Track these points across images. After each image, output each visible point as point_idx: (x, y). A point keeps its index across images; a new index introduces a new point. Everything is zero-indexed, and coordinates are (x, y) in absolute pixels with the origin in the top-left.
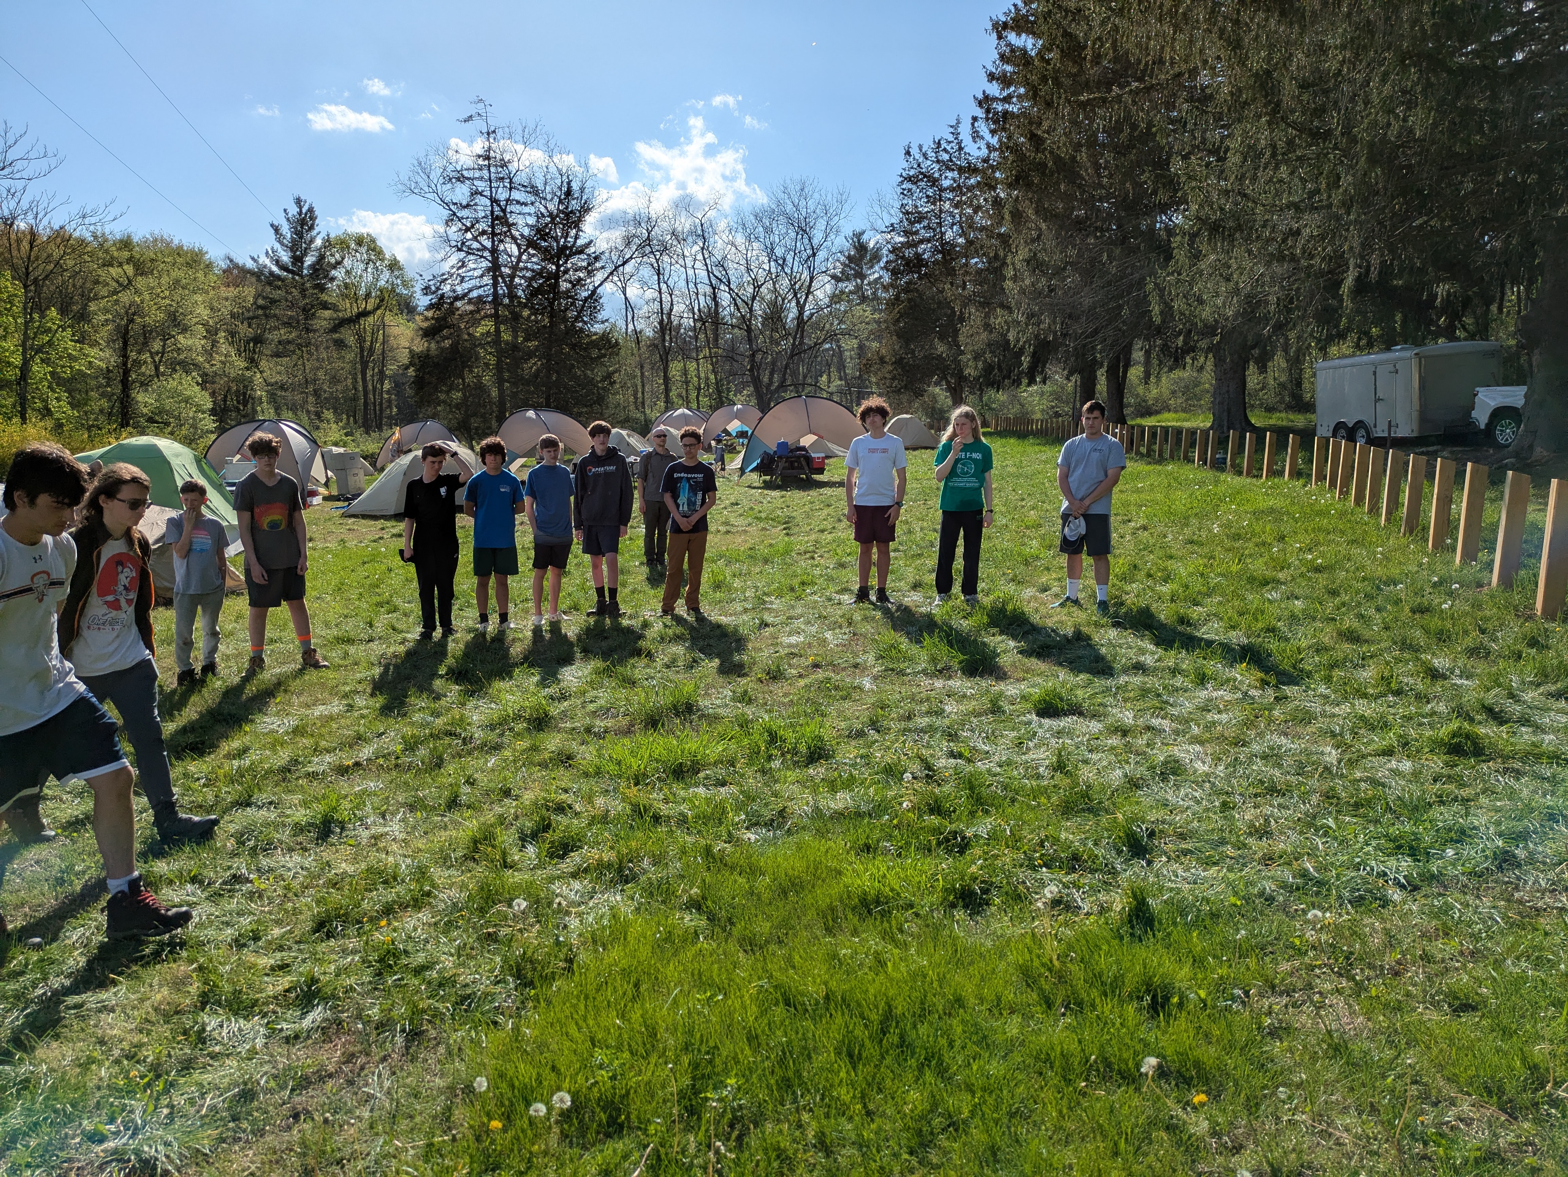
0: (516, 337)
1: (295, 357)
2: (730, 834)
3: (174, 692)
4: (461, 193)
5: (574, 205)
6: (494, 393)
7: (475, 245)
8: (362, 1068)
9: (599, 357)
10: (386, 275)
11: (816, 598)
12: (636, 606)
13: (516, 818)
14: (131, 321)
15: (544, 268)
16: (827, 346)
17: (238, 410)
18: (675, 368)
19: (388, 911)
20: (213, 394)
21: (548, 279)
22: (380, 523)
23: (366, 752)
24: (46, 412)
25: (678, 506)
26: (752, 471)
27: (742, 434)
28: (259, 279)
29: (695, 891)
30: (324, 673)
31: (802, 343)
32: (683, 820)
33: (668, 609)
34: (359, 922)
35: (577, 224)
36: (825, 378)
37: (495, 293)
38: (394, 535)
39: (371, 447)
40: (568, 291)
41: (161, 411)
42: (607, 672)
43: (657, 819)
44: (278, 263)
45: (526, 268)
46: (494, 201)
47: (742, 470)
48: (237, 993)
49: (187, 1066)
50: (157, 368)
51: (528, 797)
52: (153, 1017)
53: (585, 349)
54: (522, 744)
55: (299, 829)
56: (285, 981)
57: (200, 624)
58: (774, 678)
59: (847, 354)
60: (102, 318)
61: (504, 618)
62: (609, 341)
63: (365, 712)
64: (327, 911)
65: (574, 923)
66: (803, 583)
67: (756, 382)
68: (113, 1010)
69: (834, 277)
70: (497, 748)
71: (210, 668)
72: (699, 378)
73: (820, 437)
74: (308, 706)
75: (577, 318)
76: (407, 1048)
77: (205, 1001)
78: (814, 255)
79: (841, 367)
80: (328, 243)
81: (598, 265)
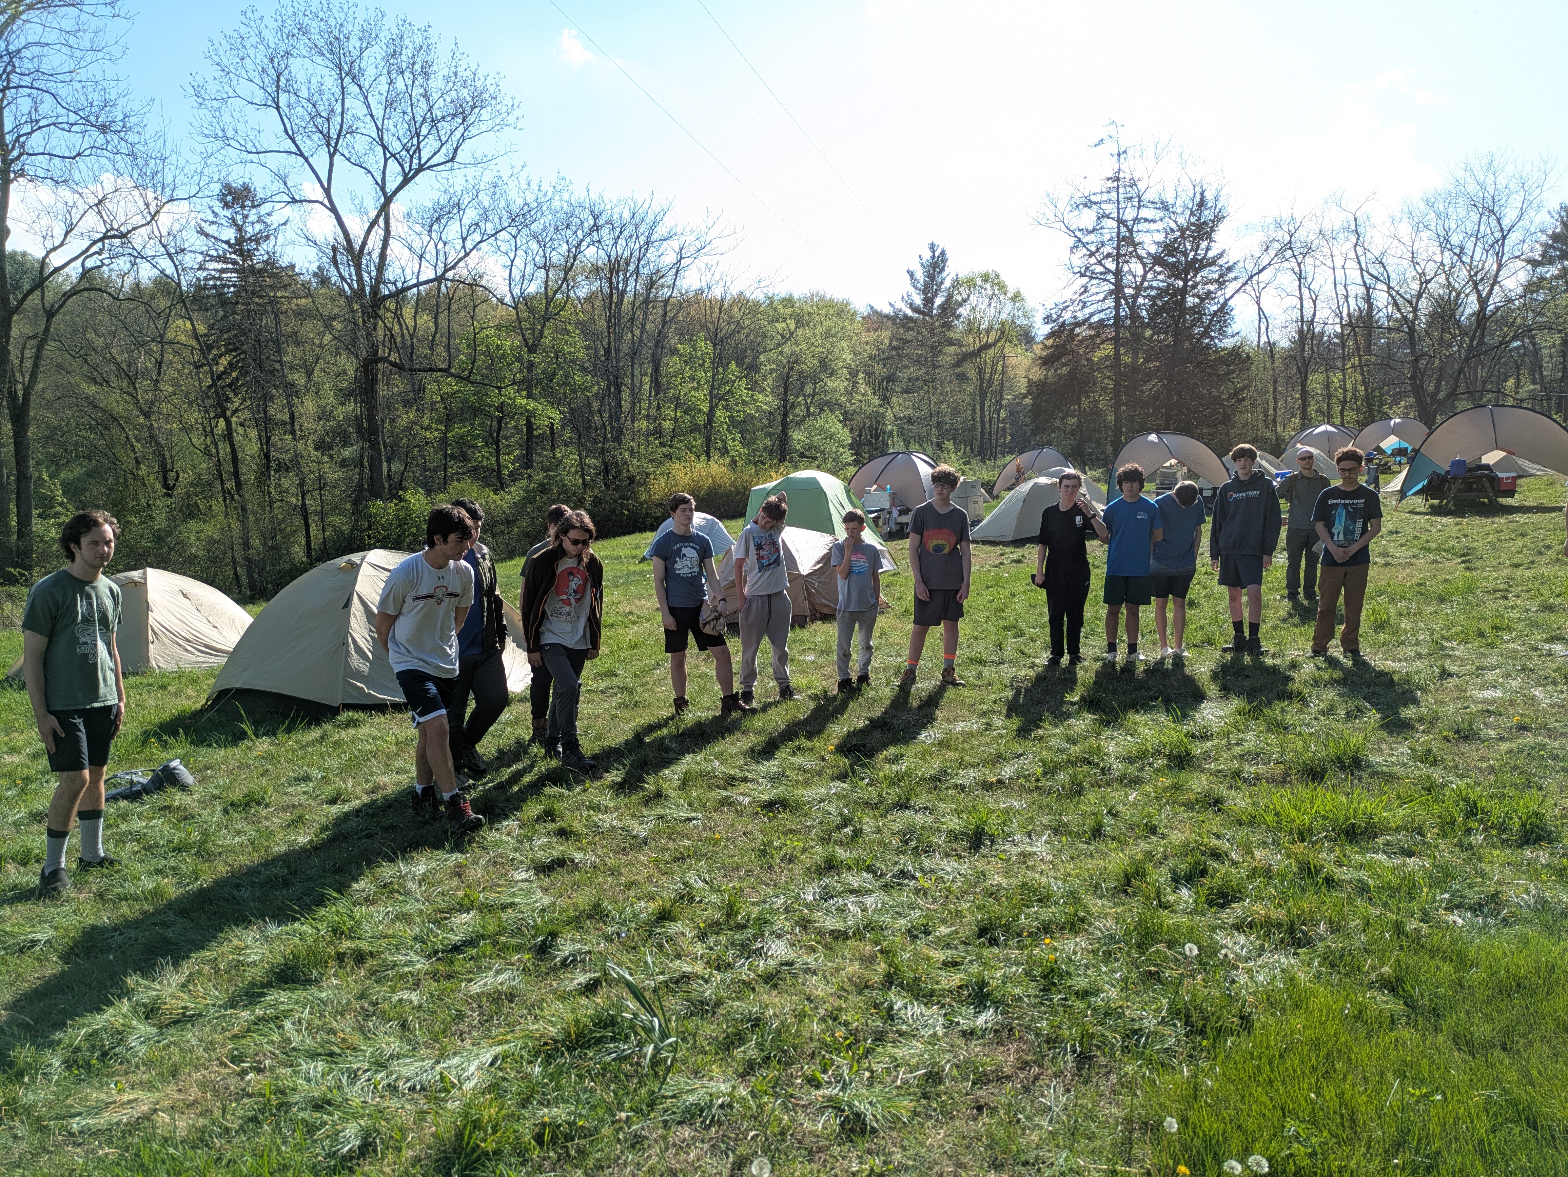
0: (1136, 358)
1: (922, 393)
2: (1424, 912)
3: (835, 698)
4: (1088, 218)
5: (1207, 215)
6: (1111, 418)
7: (1099, 269)
8: (1036, 1078)
9: (1227, 374)
10: (1008, 307)
11: (1516, 646)
12: (1280, 643)
13: (1165, 857)
14: (792, 368)
15: (1169, 285)
16: (1516, 344)
17: (870, 443)
18: (1315, 382)
19: (1046, 929)
20: (852, 430)
21: (1174, 295)
22: (999, 549)
23: (1008, 771)
24: (724, 451)
25: (1332, 535)
26: (1414, 494)
27: (1399, 452)
28: (894, 323)
29: (1386, 969)
30: (962, 691)
31: (1481, 343)
32: (1362, 889)
33: (1319, 650)
34: (1019, 935)
35: (1209, 236)
36: (1511, 382)
37: (1117, 316)
38: (1013, 561)
39: (987, 475)
40: (1196, 306)
41: (810, 447)
42: (1255, 713)
43: (1330, 882)
44: (912, 306)
45: (1151, 287)
46: (1121, 222)
47: (1402, 493)
48: (917, 980)
49: (880, 1038)
50: (808, 409)
51: (1177, 838)
52: (847, 986)
53: (1211, 367)
54: (1165, 781)
55: (953, 836)
56: (956, 979)
57: (857, 638)
58: (1466, 738)
59: (1545, 352)
60: (768, 368)
61: (1133, 648)
62: (1239, 355)
63: (1002, 731)
64: (990, 919)
65: (1242, 979)
66: (1495, 628)
67: (1418, 391)
68: (815, 973)
69: (1529, 261)
70: (1136, 782)
71: (864, 678)
72: (1345, 390)
73: (1510, 453)
74: (949, 721)
75: (1205, 334)
76: (1079, 1069)
77: (890, 980)
78: (1504, 238)
79: (1537, 366)
80: (956, 283)
81: (1231, 275)
